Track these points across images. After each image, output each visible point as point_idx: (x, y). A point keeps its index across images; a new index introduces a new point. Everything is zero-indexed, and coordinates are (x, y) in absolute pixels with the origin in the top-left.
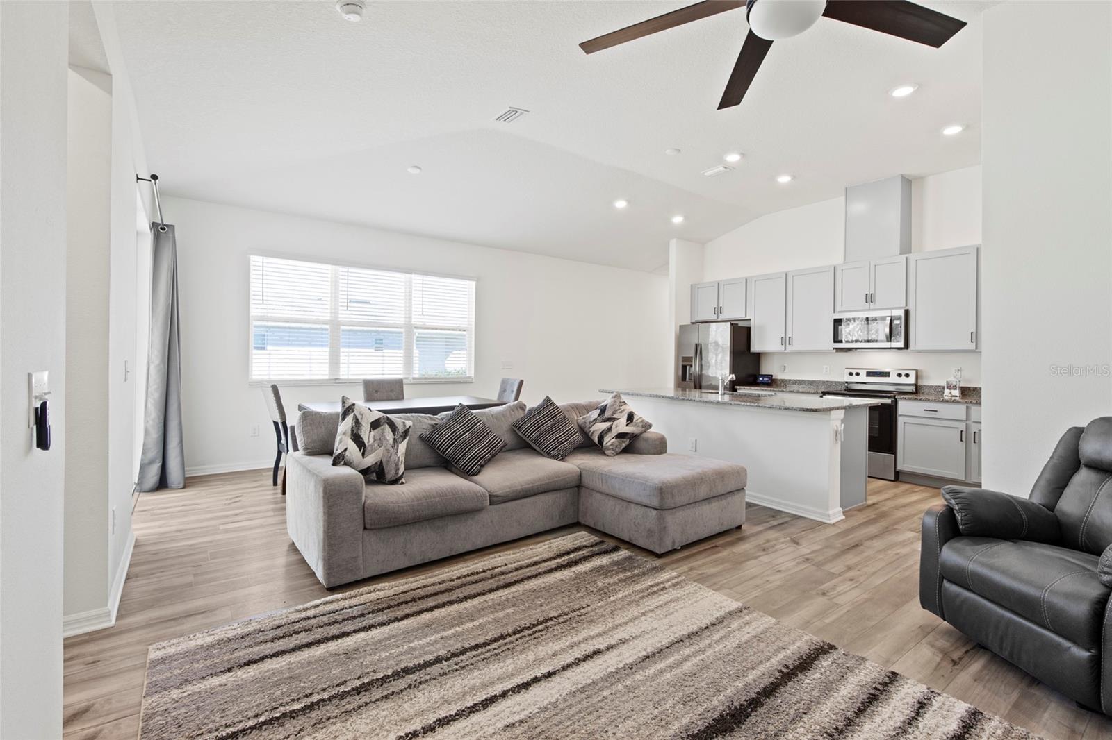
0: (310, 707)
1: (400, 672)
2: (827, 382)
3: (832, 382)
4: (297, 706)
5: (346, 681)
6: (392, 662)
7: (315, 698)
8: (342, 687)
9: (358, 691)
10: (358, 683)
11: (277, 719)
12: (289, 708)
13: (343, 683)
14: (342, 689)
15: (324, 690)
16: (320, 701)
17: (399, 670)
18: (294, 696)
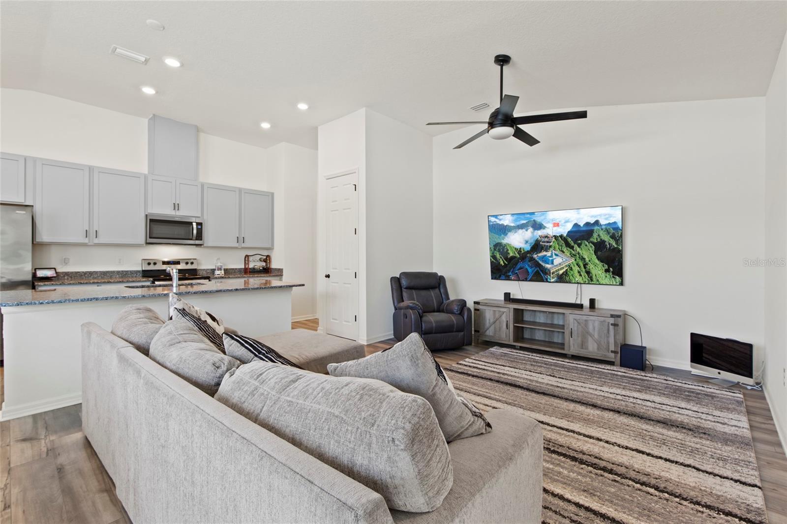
0: (643, 484)
1: (579, 462)
2: (122, 271)
3: (128, 271)
4: (652, 491)
5: (612, 480)
6: (575, 468)
7: (638, 486)
8: (616, 479)
9: (611, 472)
10: (606, 474)
11: (667, 493)
12: (657, 493)
13: (615, 481)
14: (618, 479)
15: (628, 486)
16: (637, 483)
17: (578, 463)
18: (650, 497)
